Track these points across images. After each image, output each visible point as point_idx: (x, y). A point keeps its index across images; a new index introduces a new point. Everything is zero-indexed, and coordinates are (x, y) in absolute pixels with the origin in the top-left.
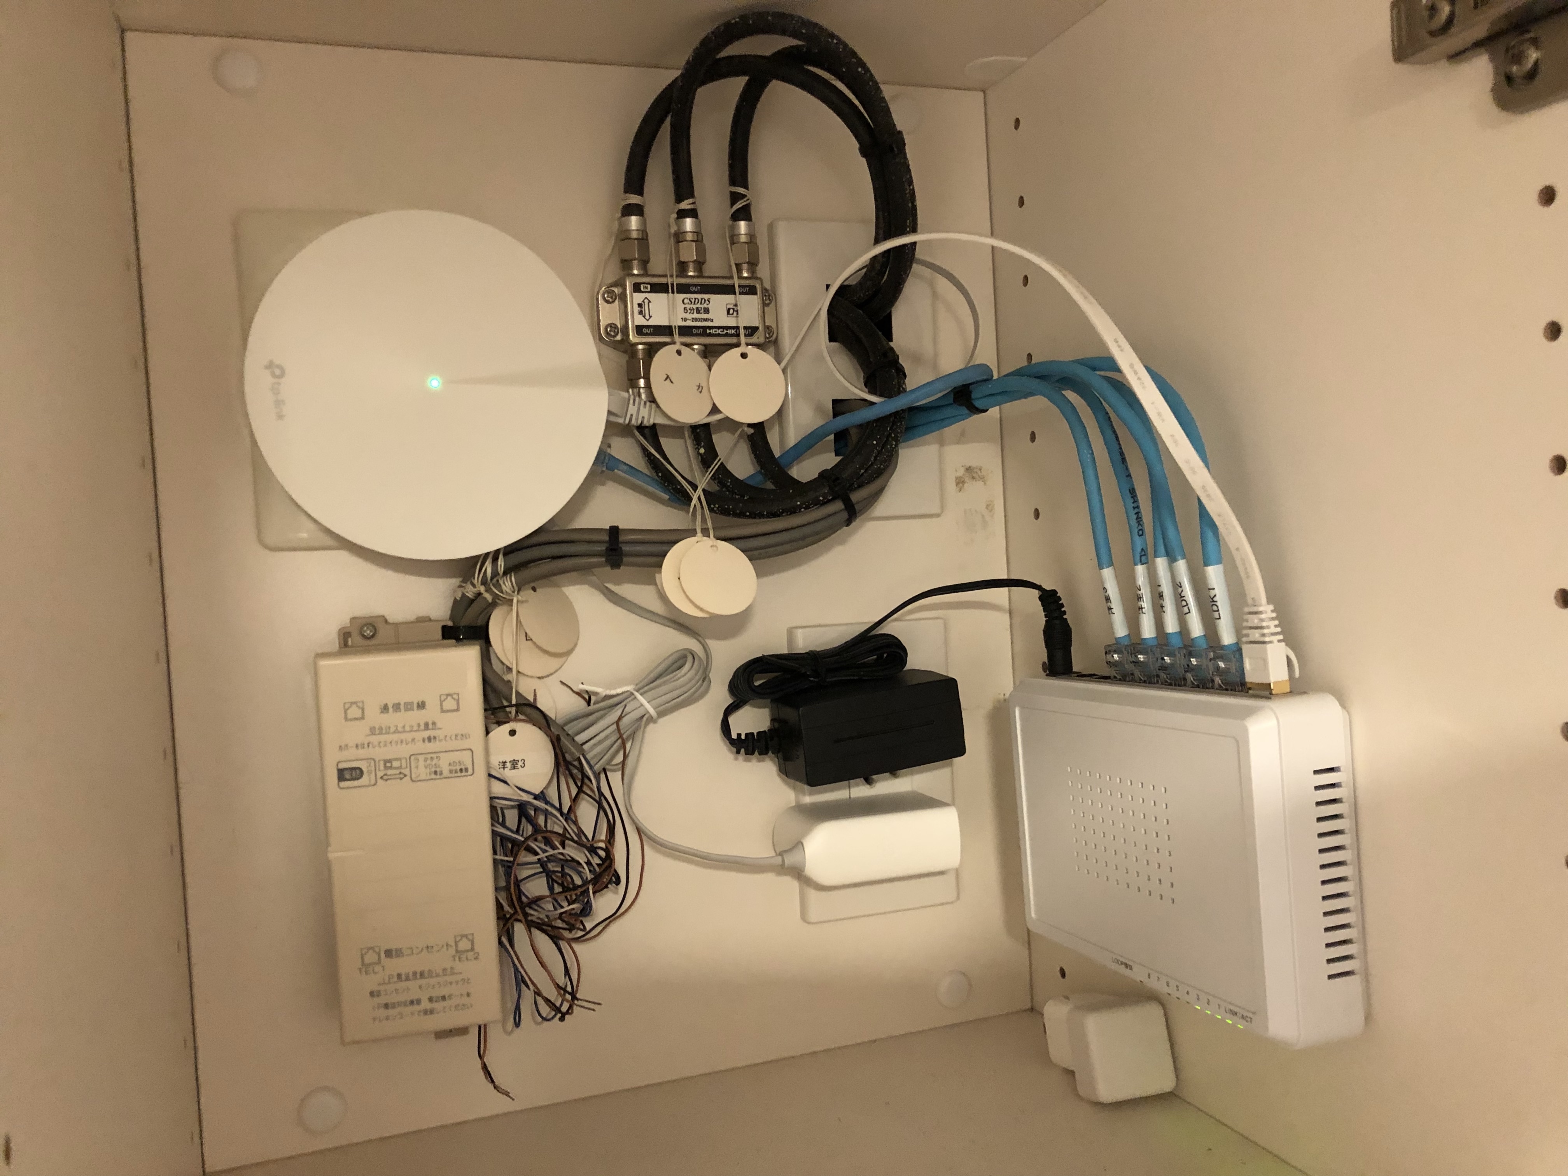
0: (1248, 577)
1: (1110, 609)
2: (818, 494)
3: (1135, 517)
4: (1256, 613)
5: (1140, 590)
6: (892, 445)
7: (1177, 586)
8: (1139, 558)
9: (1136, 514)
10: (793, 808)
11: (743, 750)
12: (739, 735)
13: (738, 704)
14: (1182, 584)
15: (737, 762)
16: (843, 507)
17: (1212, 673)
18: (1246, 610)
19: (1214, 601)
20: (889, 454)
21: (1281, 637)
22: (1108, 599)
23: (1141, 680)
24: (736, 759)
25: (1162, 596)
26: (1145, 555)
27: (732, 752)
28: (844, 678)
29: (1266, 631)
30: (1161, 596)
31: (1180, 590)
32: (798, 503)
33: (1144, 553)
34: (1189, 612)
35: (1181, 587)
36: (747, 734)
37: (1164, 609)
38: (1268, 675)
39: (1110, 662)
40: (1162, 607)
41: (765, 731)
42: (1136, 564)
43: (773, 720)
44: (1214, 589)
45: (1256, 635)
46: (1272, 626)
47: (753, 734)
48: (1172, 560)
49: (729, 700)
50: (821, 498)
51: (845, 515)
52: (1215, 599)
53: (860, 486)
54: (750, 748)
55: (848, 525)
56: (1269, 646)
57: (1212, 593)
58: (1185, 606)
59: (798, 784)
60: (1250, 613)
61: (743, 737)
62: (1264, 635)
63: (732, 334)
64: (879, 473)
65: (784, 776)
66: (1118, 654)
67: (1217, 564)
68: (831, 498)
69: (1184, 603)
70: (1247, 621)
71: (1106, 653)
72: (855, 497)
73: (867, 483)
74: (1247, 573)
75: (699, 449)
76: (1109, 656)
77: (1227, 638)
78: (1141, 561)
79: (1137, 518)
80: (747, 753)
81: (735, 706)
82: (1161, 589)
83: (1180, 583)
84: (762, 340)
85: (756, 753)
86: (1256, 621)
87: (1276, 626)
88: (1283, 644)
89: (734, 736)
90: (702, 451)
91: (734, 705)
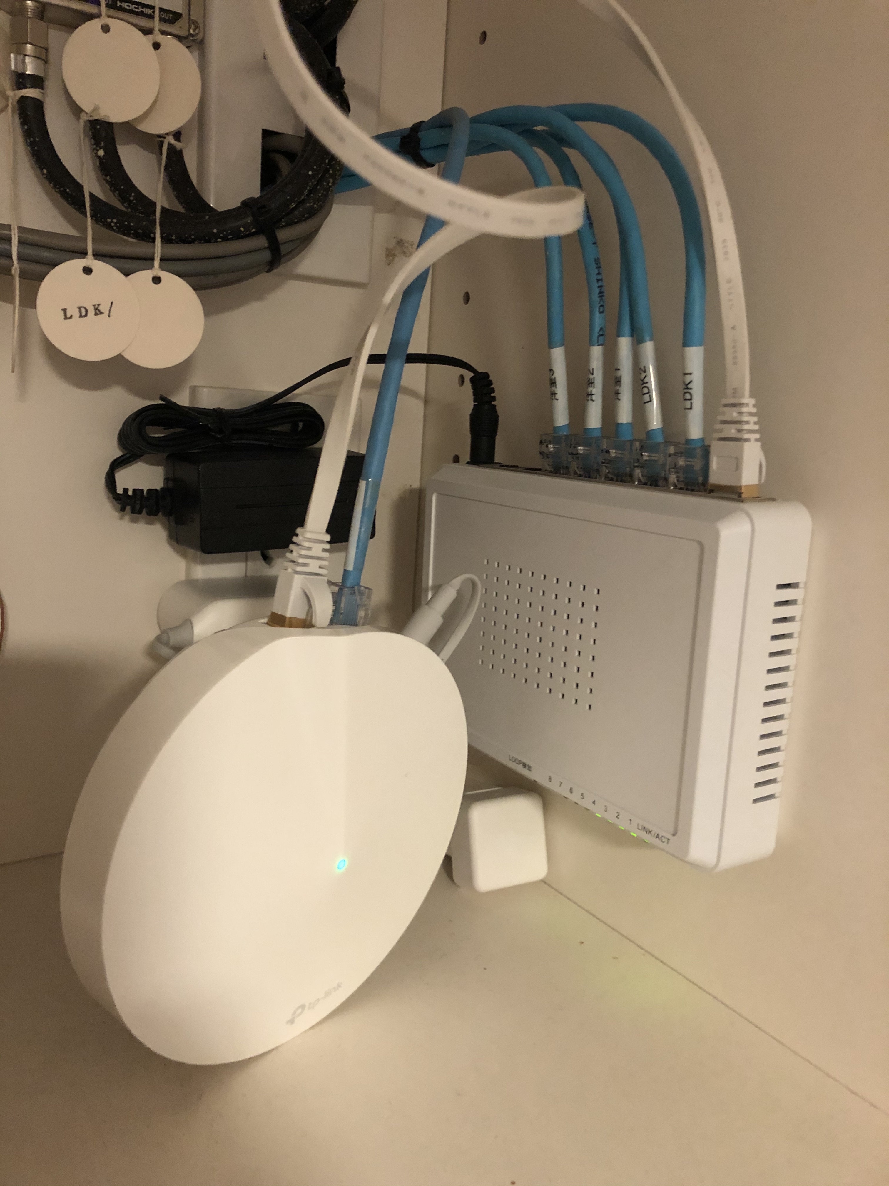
0: (735, 363)
1: (554, 394)
2: (239, 223)
3: (597, 290)
4: (734, 405)
5: (593, 374)
6: (329, 182)
7: (639, 371)
8: (596, 338)
9: (599, 287)
10: (182, 583)
11: (128, 508)
12: (126, 490)
13: (129, 457)
14: (647, 369)
15: (121, 522)
16: (266, 245)
17: (669, 469)
18: (725, 401)
19: (688, 388)
20: (325, 193)
21: (757, 436)
22: (553, 383)
23: (577, 473)
24: (121, 518)
25: (620, 381)
26: (602, 335)
27: (115, 509)
28: (252, 442)
29: (746, 427)
30: (618, 381)
31: (643, 375)
32: (215, 231)
33: (602, 333)
34: (650, 401)
35: (645, 372)
36: (134, 490)
37: (620, 396)
38: (739, 477)
39: (543, 452)
40: (617, 393)
41: (156, 490)
42: (591, 344)
43: (166, 480)
44: (690, 374)
45: (731, 431)
46: (751, 423)
47: (142, 490)
48: (638, 339)
49: (117, 453)
50: (242, 229)
51: (267, 255)
52: (689, 386)
53: (289, 224)
54: (138, 507)
55: (269, 271)
56: (746, 444)
57: (688, 378)
58: (646, 393)
59: (191, 552)
60: (726, 405)
61: (130, 493)
62: (740, 431)
63: (147, 14)
64: (312, 213)
65: (175, 544)
66: (554, 444)
67: (700, 345)
68: (253, 230)
69: (645, 390)
70: (723, 413)
71: (541, 442)
72: (282, 235)
73: (296, 223)
74: (735, 358)
75: (97, 150)
76: (544, 447)
77: (695, 432)
78: (598, 342)
79: (600, 293)
80: (133, 512)
81: (123, 460)
82: (619, 373)
83: (645, 367)
84: (183, 33)
85: (144, 512)
86: (735, 414)
87: (755, 423)
88: (759, 444)
89: (120, 491)
90: (101, 153)
91: (122, 458)
